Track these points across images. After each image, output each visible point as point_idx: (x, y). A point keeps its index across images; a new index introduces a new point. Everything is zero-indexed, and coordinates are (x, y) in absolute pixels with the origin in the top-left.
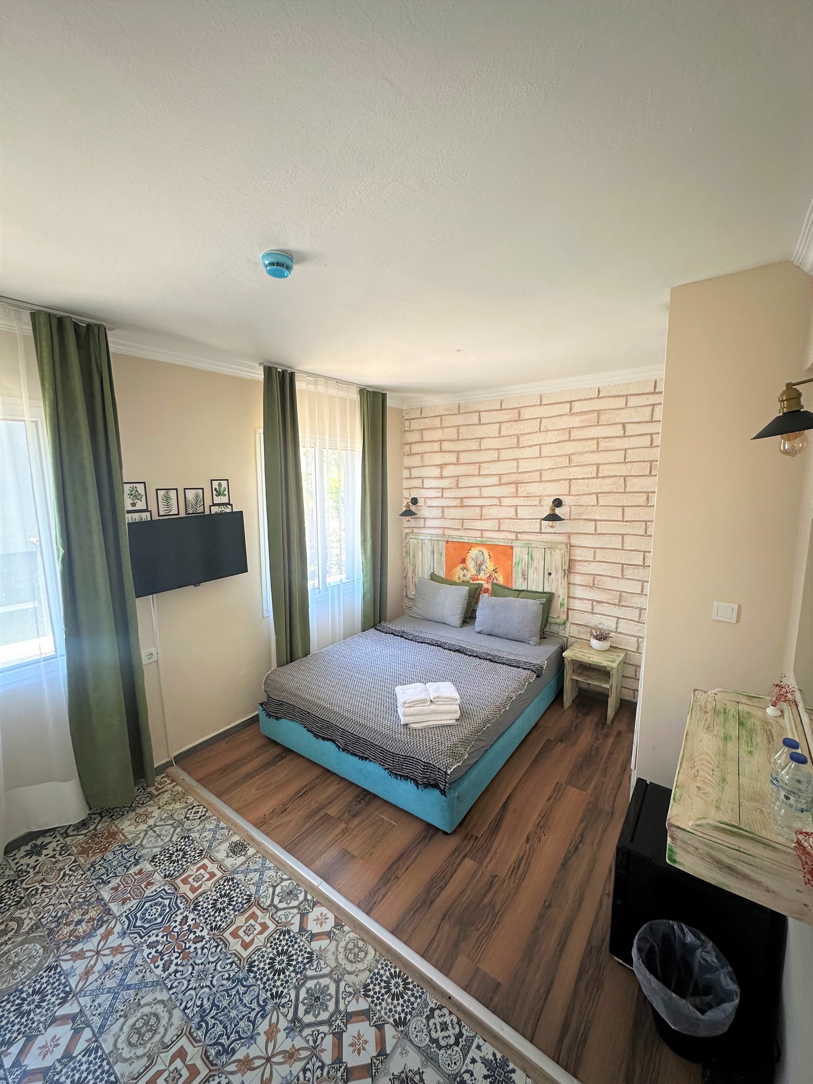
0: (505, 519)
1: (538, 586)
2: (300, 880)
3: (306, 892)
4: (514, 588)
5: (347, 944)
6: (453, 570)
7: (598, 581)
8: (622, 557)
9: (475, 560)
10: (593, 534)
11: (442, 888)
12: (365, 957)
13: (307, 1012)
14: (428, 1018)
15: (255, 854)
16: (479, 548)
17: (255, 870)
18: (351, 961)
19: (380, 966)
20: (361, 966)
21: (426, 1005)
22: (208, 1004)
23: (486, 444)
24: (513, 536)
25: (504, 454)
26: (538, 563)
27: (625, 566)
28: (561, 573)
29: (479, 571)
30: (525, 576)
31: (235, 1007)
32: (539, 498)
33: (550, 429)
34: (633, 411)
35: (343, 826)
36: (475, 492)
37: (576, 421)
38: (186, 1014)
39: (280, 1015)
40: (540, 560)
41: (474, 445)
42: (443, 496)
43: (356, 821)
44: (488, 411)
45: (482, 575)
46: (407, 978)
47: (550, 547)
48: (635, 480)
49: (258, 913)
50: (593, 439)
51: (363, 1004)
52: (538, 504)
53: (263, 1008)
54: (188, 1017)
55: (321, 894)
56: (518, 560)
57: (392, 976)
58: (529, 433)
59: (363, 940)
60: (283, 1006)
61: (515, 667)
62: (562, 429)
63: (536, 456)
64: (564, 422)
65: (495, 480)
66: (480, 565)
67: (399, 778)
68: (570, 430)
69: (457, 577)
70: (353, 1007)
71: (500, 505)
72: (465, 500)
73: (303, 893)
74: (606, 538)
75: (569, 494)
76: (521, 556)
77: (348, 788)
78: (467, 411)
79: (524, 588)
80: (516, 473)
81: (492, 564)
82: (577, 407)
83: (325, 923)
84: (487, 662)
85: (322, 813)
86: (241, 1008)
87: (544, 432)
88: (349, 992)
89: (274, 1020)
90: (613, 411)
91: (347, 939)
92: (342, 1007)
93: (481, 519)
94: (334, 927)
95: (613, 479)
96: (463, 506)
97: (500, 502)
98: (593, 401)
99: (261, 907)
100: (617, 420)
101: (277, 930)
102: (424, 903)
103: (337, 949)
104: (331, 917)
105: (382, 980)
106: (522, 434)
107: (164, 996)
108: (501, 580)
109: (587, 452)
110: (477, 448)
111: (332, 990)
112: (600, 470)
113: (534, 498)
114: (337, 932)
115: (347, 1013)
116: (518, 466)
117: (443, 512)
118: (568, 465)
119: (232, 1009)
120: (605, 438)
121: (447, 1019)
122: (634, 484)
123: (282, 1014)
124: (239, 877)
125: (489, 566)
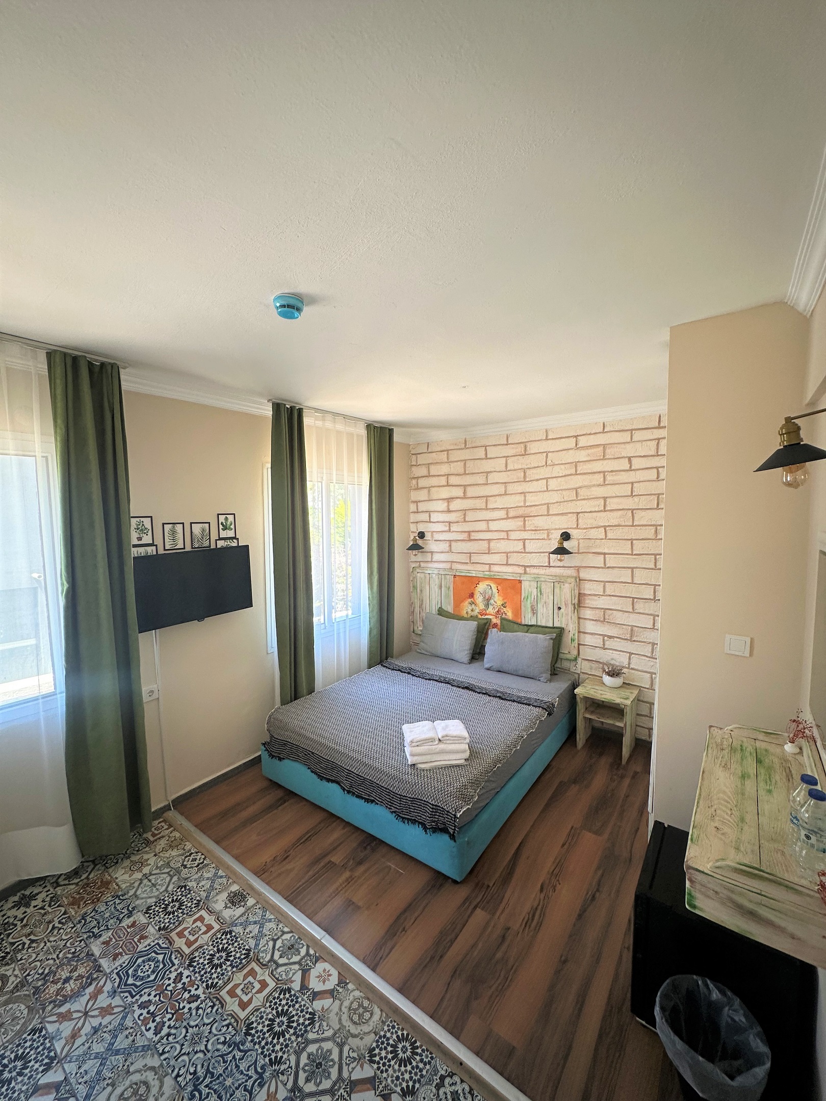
0: (513, 552)
1: (547, 621)
2: (303, 934)
3: (308, 947)
4: (523, 623)
5: (352, 1003)
6: (462, 605)
7: (609, 616)
8: (632, 591)
9: (483, 594)
10: (602, 568)
11: (452, 942)
12: (370, 1018)
13: (307, 1080)
14: (438, 1087)
15: (254, 905)
16: (487, 582)
17: (255, 923)
18: (355, 1023)
19: (386, 1028)
20: (366, 1028)
21: (436, 1071)
22: (203, 1071)
23: (493, 478)
24: (521, 570)
25: (511, 488)
26: (548, 597)
27: (635, 600)
28: (571, 608)
29: (487, 605)
30: (534, 611)
31: (231, 1075)
32: (546, 531)
33: (556, 463)
34: (638, 445)
35: (347, 874)
36: (482, 525)
37: (582, 455)
38: (178, 1082)
39: (279, 1083)
40: (550, 594)
41: (481, 479)
42: (450, 529)
43: (362, 869)
44: (494, 445)
45: (491, 610)
46: (415, 1042)
47: (559, 581)
48: (643, 513)
49: (257, 969)
50: (600, 472)
51: (368, 1071)
52: (546, 537)
53: (261, 1076)
54: (180, 1086)
55: (324, 948)
56: (527, 592)
57: (399, 1040)
58: (535, 467)
59: (368, 999)
60: (283, 1074)
61: (526, 704)
62: (568, 463)
63: (543, 490)
64: (571, 456)
65: (502, 514)
66: (488, 600)
67: (406, 822)
68: (576, 464)
69: (465, 612)
70: (357, 1075)
71: (508, 539)
72: (473, 534)
73: (305, 947)
74: (616, 571)
75: (577, 528)
76: (530, 590)
77: (353, 833)
78: (473, 445)
79: (533, 623)
80: (523, 507)
81: (501, 598)
82: (583, 442)
83: (329, 980)
84: (497, 699)
85: (326, 860)
86: (237, 1075)
87: (550, 466)
88: (353, 1058)
89: (273, 1089)
90: (618, 446)
91: (351, 998)
92: (345, 1074)
93: (489, 553)
94: (337, 985)
95: (620, 513)
96: (470, 540)
97: (508, 536)
98: (598, 435)
99: (261, 963)
100: (623, 454)
101: (278, 987)
102: (432, 958)
103: (340, 1009)
104: (334, 973)
105: (388, 1044)
106: (528, 468)
107: (155, 1062)
108: (510, 615)
109: (594, 485)
110: (484, 482)
111: (335, 1056)
112: (608, 503)
113: (542, 532)
114: (341, 990)
115: (351, 1082)
116: (525, 500)
117: (450, 546)
118: (575, 498)
119: (228, 1076)
120: (612, 471)
121: (459, 1088)
122: (642, 517)
123: (281, 1082)
124: (238, 930)
125: (498, 600)
